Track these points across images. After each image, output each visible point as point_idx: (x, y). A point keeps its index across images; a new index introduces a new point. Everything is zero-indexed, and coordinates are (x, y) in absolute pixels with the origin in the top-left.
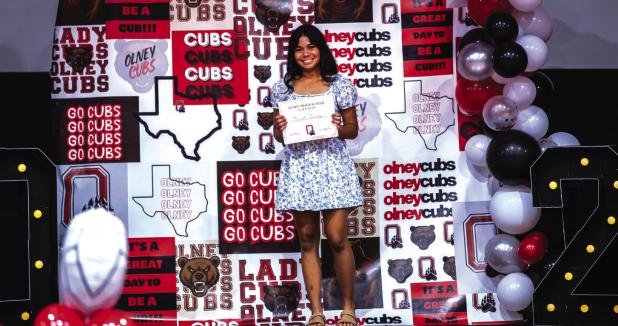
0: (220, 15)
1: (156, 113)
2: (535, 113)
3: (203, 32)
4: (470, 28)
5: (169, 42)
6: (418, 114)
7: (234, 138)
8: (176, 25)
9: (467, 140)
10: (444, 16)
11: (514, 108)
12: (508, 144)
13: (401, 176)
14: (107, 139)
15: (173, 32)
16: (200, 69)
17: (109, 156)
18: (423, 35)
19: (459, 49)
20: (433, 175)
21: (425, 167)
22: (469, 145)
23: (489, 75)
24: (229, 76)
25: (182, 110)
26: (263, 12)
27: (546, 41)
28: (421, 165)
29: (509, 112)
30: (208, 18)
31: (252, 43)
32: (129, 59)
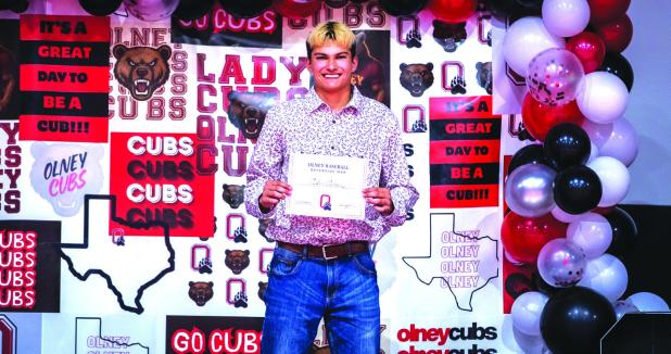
0: (179, 112)
1: (85, 245)
2: (609, 264)
3: (154, 136)
4: (525, 143)
5: (106, 147)
6: (448, 260)
7: (191, 284)
8: (116, 125)
9: (515, 298)
10: (489, 125)
11: (581, 257)
12: (571, 306)
13: (421, 345)
14: (16, 278)
15: (112, 134)
16: (148, 187)
17: (17, 302)
18: (459, 151)
19: (508, 172)
20: (466, 345)
21: (455, 334)
22: (517, 305)
23: (549, 209)
24: (187, 198)
25: (121, 243)
26: (239, 111)
27: (627, 166)
28: (450, 332)
29: (576, 262)
30: (161, 116)
31: (221, 153)
32: (50, 168)
